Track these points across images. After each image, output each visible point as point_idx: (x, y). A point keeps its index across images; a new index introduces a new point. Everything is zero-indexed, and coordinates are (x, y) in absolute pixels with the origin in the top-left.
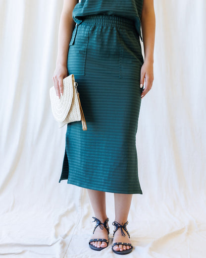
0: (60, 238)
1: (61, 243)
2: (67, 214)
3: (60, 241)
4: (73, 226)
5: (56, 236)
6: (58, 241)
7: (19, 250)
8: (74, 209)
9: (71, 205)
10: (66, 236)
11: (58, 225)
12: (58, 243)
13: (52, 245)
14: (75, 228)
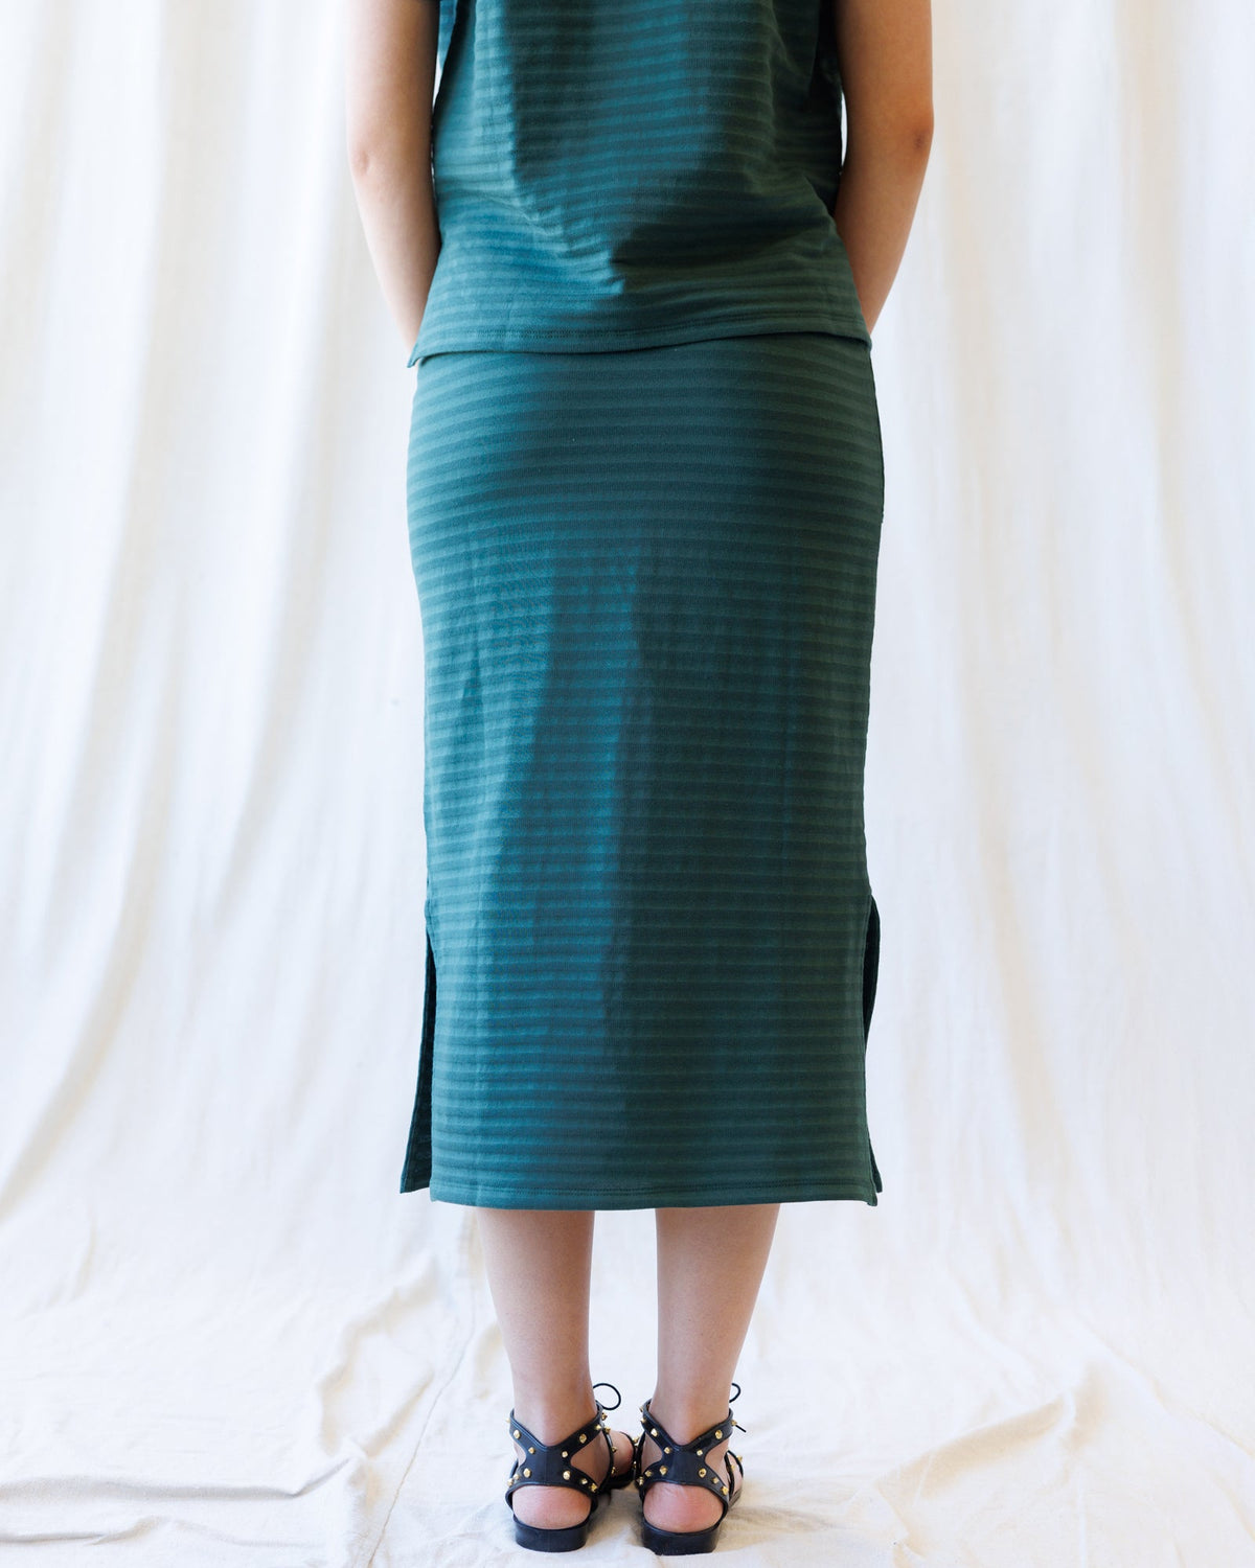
0: (350, 1450)
1: (354, 1481)
2: (389, 1315)
3: (349, 1471)
4: (423, 1387)
5: (329, 1434)
6: (339, 1467)
8: (429, 1289)
9: (417, 1269)
10: (385, 1438)
11: (336, 1383)
12: (339, 1481)
13: (305, 1488)
14: (439, 1396)
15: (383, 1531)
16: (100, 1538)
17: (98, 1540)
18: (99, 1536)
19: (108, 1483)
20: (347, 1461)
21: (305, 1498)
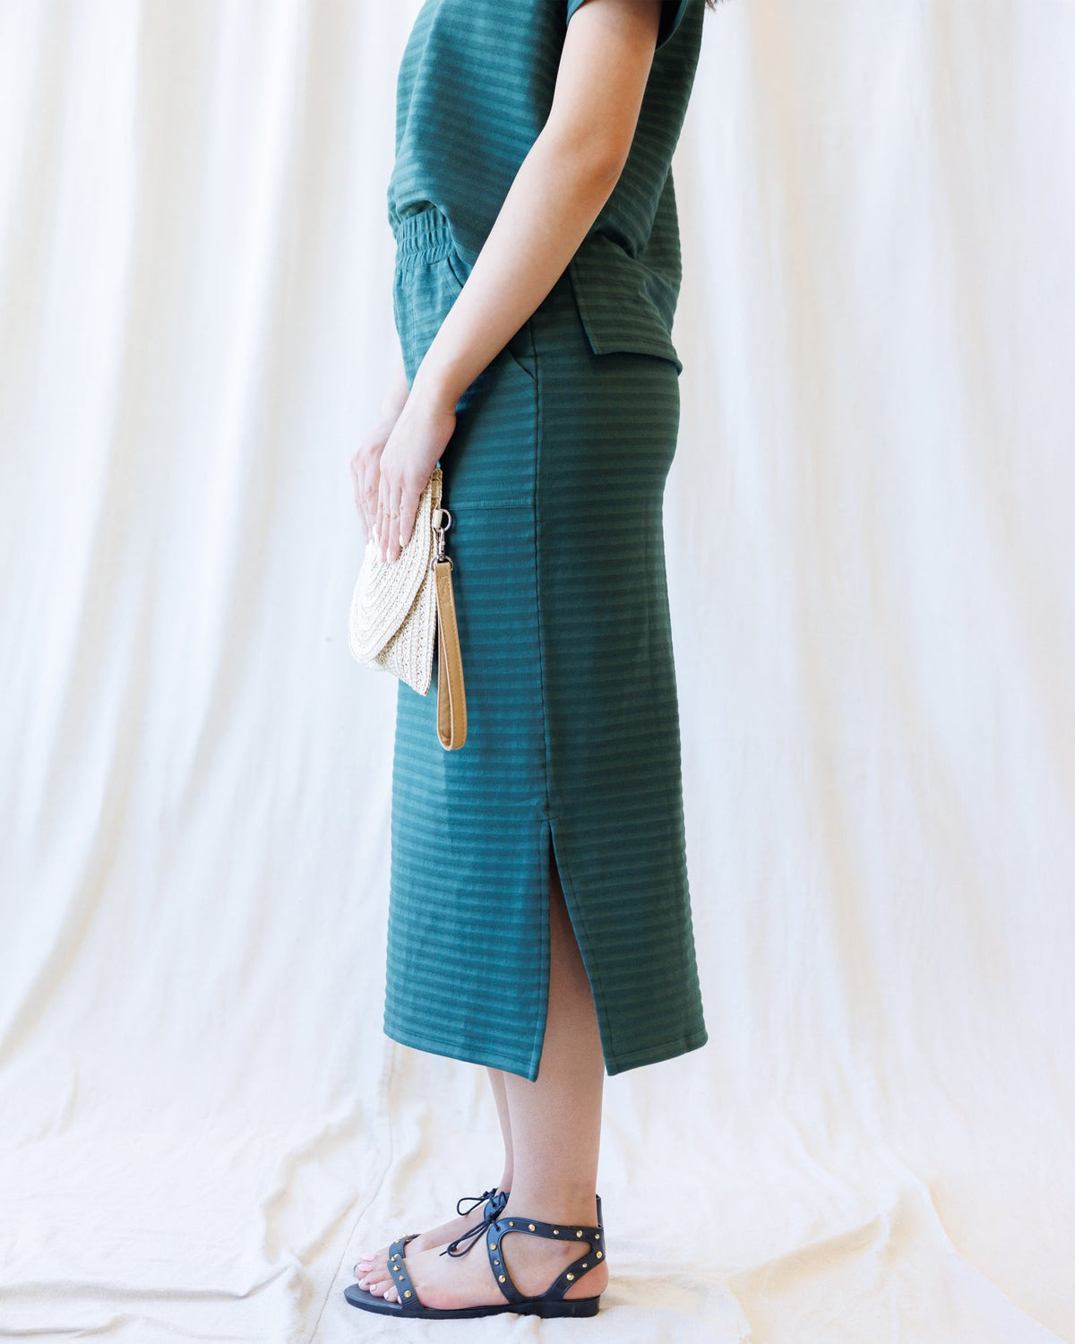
0: (288, 1259)
1: (292, 1286)
2: (321, 1148)
3: (287, 1276)
4: (348, 1208)
5: (270, 1248)
6: (279, 1274)
7: (95, 1313)
8: (352, 1128)
9: (344, 1110)
10: (317, 1248)
11: (278, 1202)
12: (279, 1287)
13: (251, 1291)
14: (361, 1215)
15: (317, 1328)
16: (82, 1332)
17: (78, 1334)
18: (80, 1330)
19: (88, 1287)
20: (286, 1269)
21: (250, 1300)
